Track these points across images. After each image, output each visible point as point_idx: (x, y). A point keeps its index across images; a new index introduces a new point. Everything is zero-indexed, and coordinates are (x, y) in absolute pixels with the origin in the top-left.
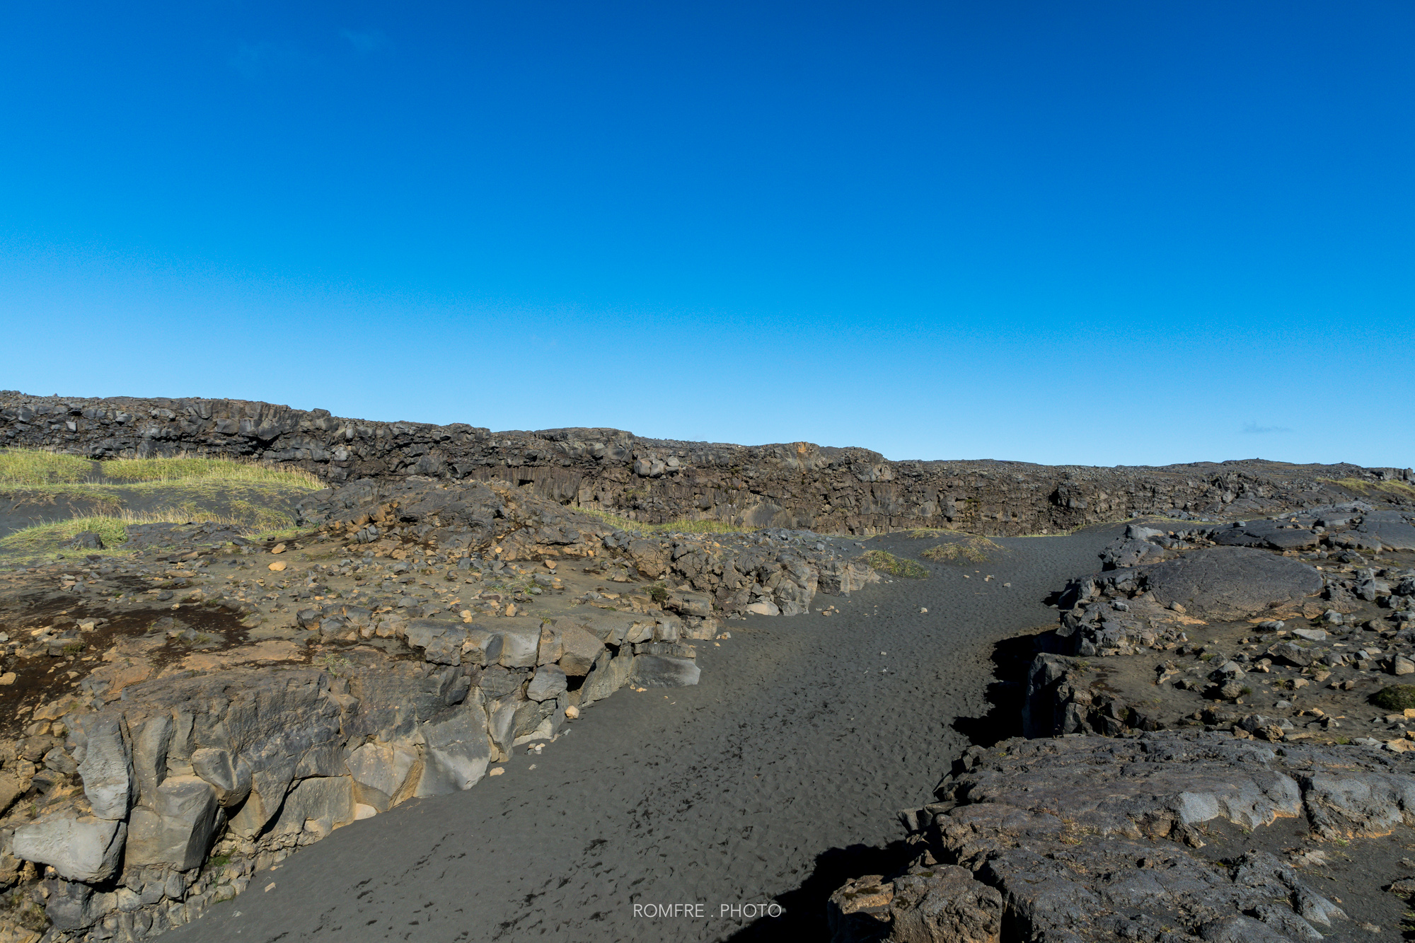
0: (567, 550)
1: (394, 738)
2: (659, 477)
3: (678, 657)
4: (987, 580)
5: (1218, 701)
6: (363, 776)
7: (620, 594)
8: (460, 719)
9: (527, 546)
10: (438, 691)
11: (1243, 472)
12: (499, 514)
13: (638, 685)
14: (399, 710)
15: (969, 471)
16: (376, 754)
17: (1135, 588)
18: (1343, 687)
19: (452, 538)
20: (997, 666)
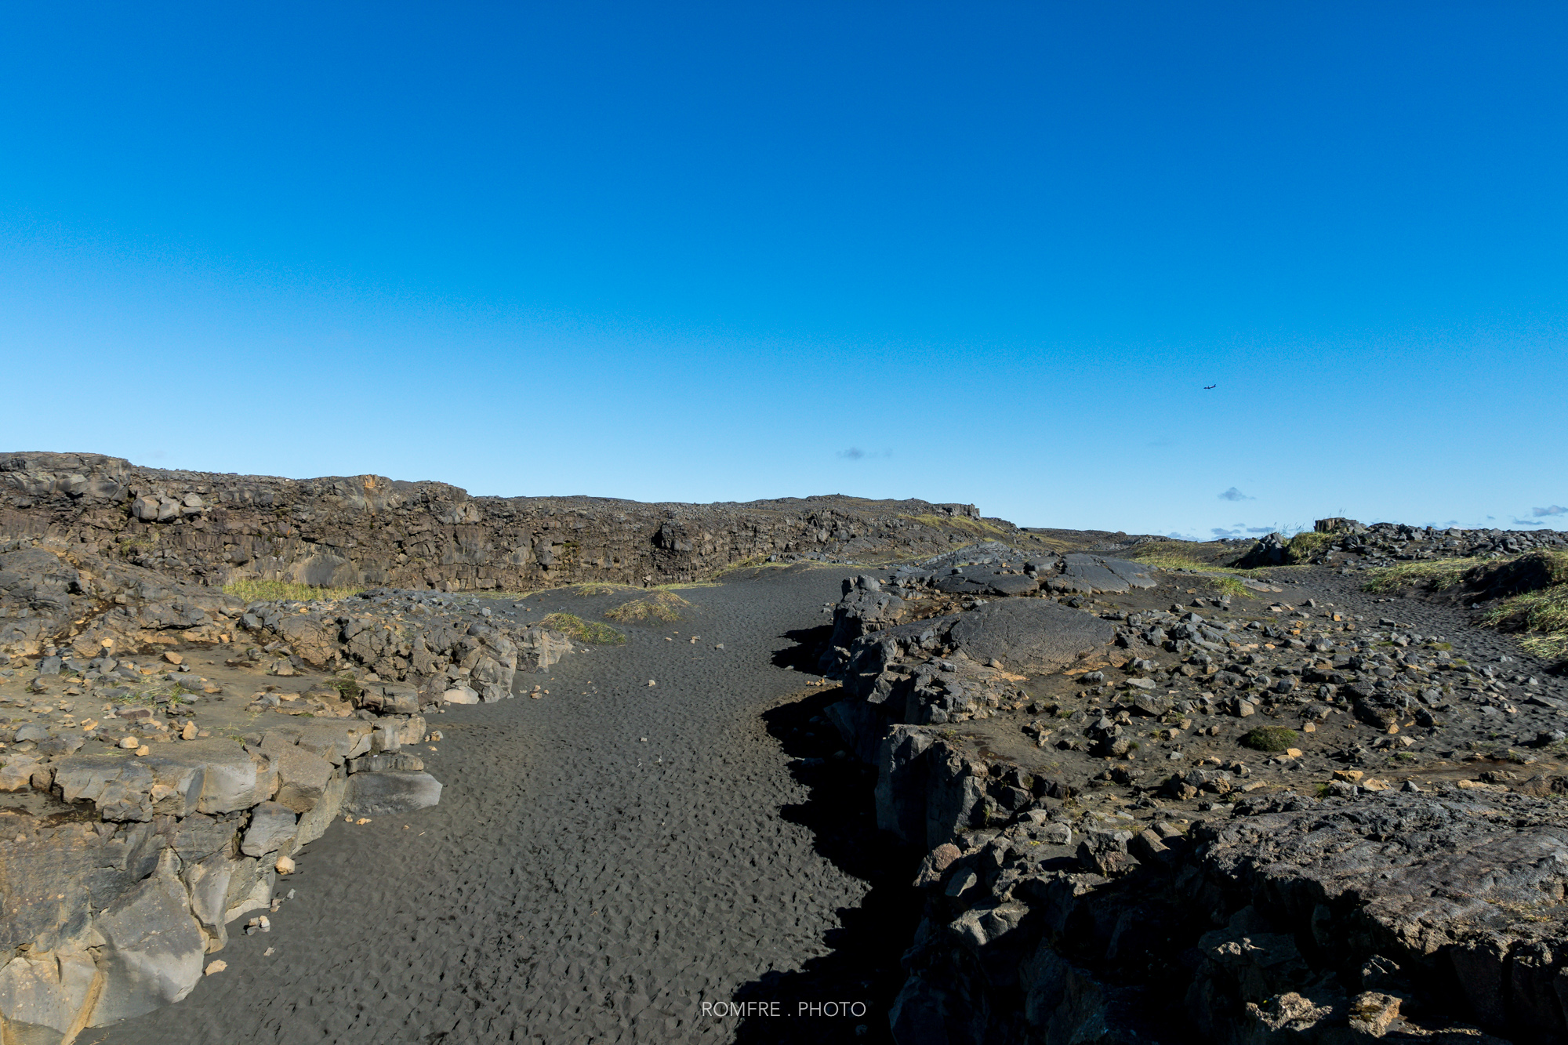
0: (189, 635)
1: (58, 943)
2: (172, 522)
3: (404, 771)
4: (693, 641)
5: (1109, 758)
6: (19, 1011)
7: (299, 692)
8: (147, 899)
9: (128, 633)
10: (124, 862)
11: (836, 509)
12: (74, 588)
13: (356, 816)
14: (64, 901)
15: (566, 511)
16: (33, 974)
17: (939, 646)
18: (1209, 732)
19: (7, 628)
20: (781, 742)
